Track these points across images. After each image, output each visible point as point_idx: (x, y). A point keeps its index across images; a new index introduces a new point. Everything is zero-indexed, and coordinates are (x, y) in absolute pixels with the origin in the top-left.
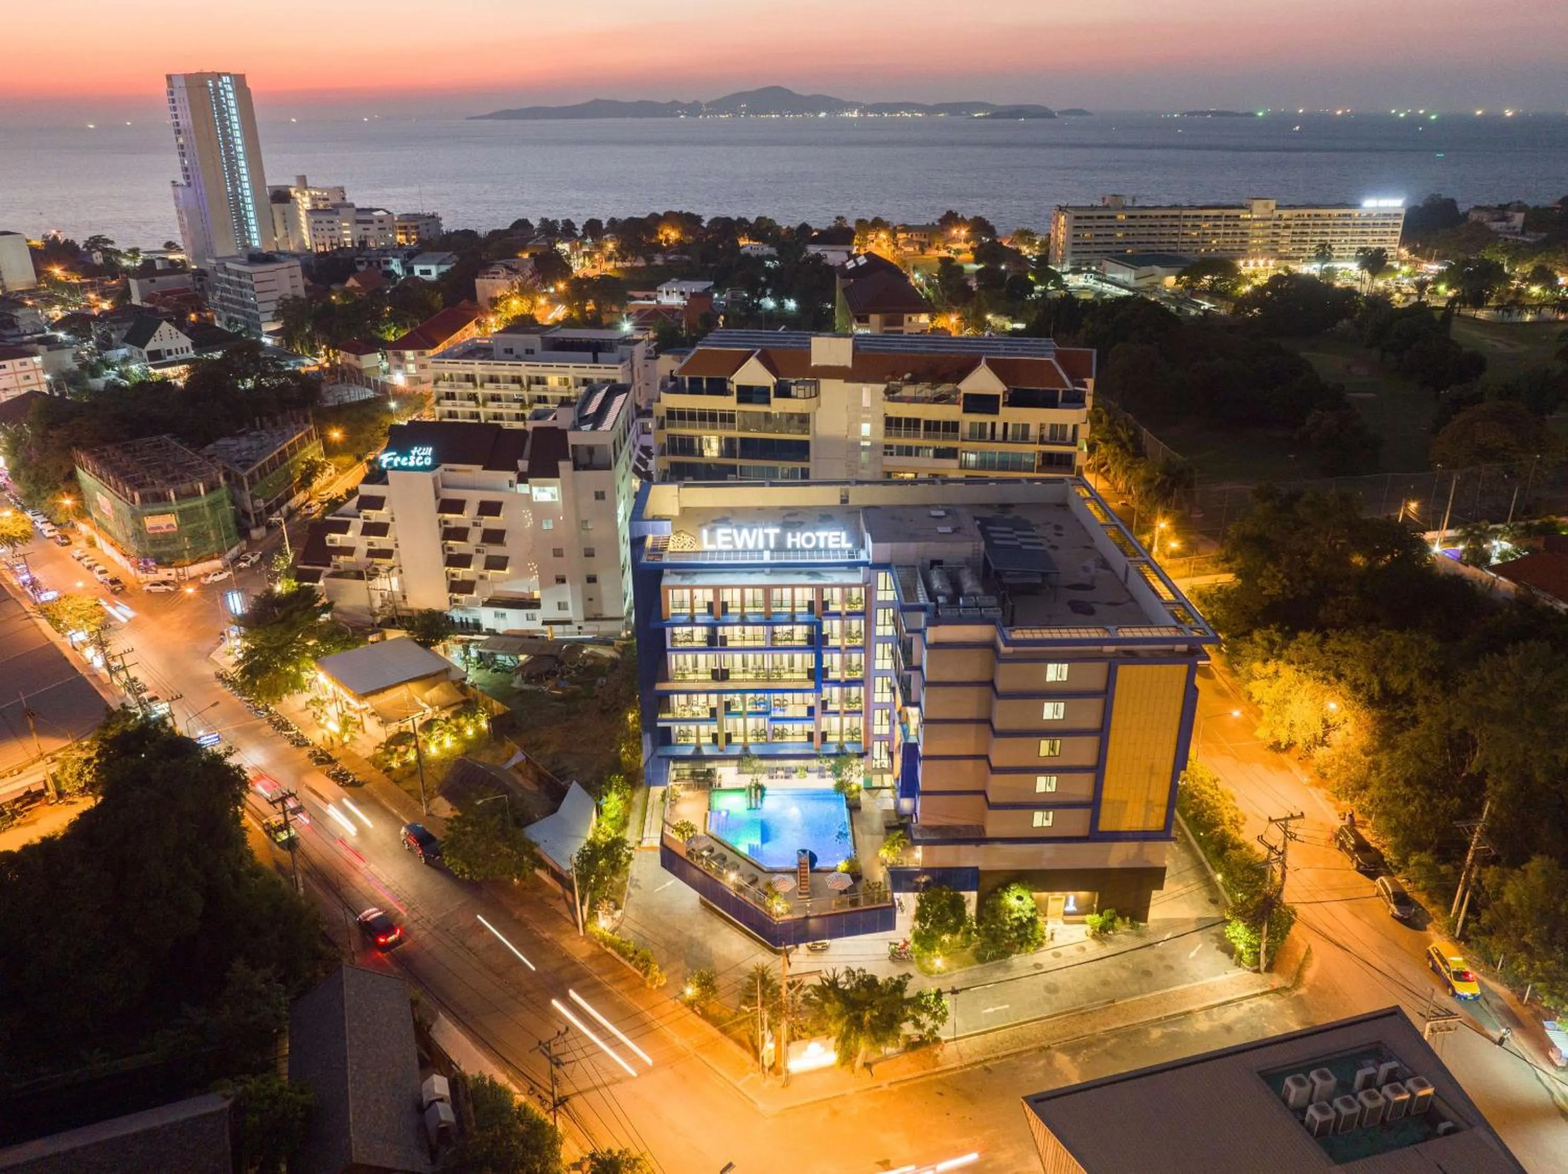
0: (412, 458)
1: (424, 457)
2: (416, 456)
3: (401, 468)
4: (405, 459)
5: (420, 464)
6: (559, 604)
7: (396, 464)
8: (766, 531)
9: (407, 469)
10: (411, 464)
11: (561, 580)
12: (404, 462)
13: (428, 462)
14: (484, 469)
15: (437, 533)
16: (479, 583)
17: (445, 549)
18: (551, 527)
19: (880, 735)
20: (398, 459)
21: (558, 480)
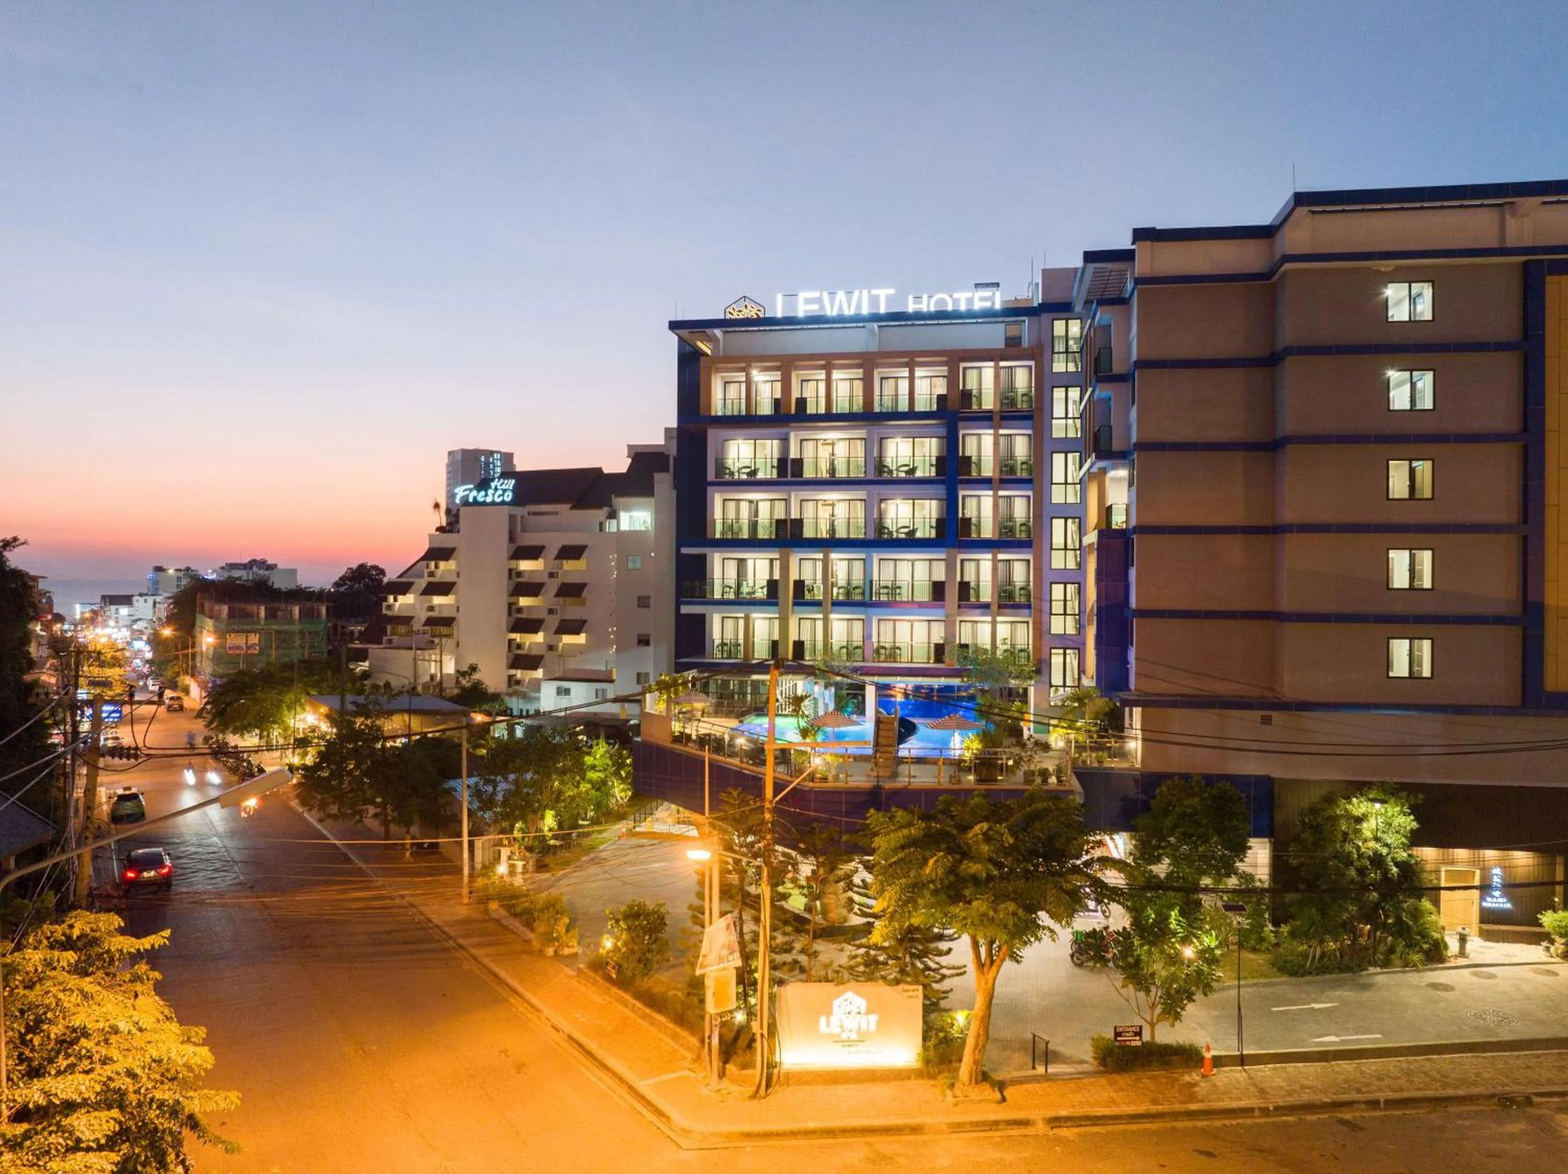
0: (490, 492)
1: (504, 491)
2: (496, 489)
3: (476, 503)
4: (483, 493)
5: (498, 500)
6: (639, 675)
7: (471, 500)
8: (874, 292)
9: (484, 504)
10: (489, 499)
11: (644, 641)
12: (481, 497)
13: (508, 497)
14: (574, 507)
15: (503, 586)
16: (549, 655)
17: (512, 608)
18: (638, 565)
19: (1063, 636)
20: (475, 493)
21: (651, 500)
